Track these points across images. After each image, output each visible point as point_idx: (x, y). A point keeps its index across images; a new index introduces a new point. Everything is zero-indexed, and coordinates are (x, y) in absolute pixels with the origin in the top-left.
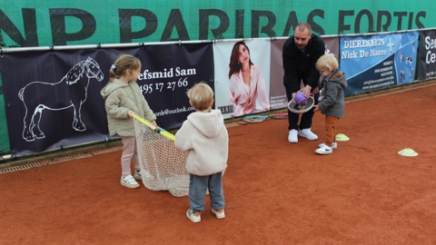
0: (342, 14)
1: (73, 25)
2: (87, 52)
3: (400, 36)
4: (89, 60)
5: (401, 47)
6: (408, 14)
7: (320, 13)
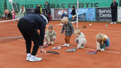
0: (69, 4)
1: (32, 6)
2: (33, 9)
3: (87, 9)
4: (33, 10)
5: (88, 12)
6: (91, 4)
7: (64, 4)
